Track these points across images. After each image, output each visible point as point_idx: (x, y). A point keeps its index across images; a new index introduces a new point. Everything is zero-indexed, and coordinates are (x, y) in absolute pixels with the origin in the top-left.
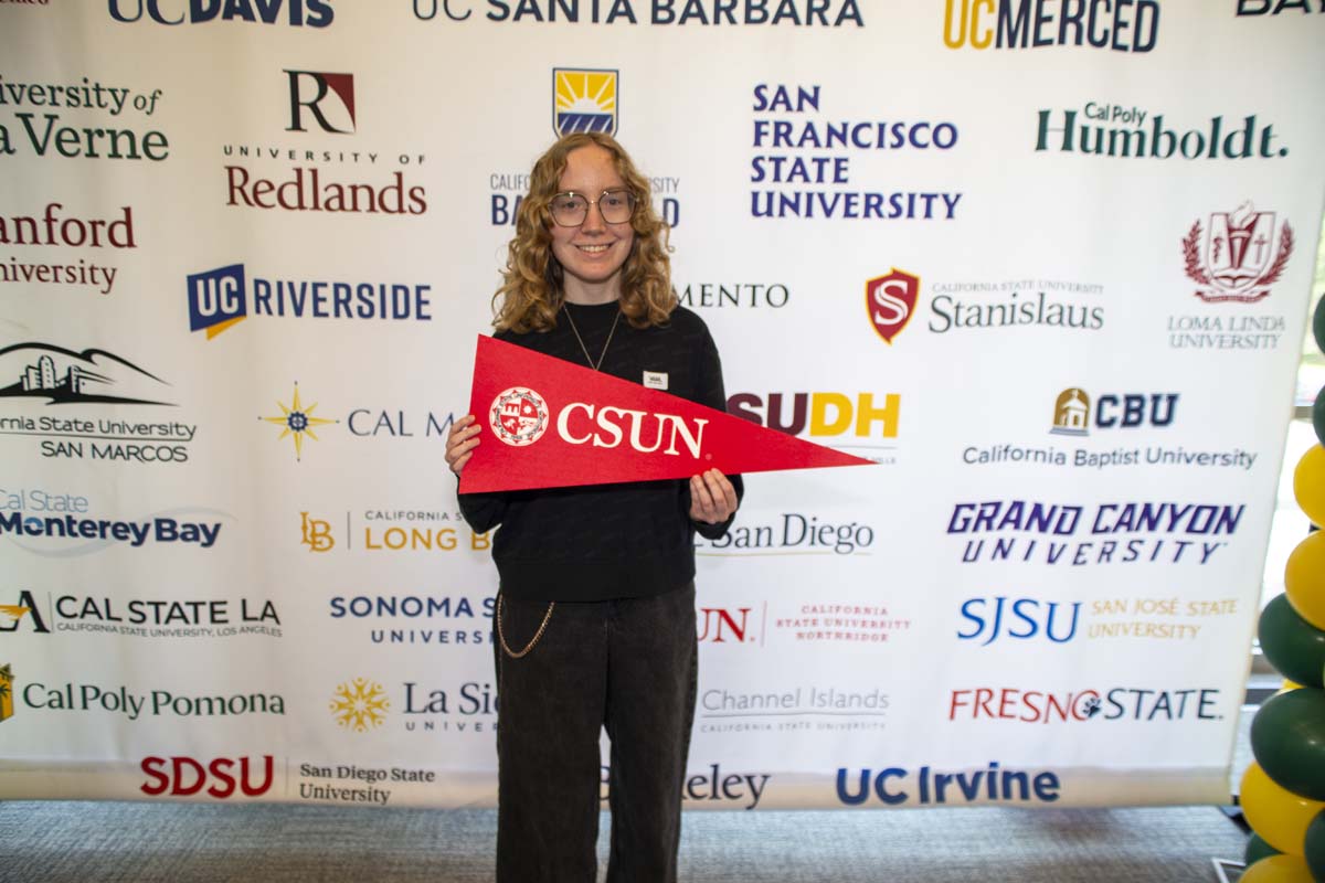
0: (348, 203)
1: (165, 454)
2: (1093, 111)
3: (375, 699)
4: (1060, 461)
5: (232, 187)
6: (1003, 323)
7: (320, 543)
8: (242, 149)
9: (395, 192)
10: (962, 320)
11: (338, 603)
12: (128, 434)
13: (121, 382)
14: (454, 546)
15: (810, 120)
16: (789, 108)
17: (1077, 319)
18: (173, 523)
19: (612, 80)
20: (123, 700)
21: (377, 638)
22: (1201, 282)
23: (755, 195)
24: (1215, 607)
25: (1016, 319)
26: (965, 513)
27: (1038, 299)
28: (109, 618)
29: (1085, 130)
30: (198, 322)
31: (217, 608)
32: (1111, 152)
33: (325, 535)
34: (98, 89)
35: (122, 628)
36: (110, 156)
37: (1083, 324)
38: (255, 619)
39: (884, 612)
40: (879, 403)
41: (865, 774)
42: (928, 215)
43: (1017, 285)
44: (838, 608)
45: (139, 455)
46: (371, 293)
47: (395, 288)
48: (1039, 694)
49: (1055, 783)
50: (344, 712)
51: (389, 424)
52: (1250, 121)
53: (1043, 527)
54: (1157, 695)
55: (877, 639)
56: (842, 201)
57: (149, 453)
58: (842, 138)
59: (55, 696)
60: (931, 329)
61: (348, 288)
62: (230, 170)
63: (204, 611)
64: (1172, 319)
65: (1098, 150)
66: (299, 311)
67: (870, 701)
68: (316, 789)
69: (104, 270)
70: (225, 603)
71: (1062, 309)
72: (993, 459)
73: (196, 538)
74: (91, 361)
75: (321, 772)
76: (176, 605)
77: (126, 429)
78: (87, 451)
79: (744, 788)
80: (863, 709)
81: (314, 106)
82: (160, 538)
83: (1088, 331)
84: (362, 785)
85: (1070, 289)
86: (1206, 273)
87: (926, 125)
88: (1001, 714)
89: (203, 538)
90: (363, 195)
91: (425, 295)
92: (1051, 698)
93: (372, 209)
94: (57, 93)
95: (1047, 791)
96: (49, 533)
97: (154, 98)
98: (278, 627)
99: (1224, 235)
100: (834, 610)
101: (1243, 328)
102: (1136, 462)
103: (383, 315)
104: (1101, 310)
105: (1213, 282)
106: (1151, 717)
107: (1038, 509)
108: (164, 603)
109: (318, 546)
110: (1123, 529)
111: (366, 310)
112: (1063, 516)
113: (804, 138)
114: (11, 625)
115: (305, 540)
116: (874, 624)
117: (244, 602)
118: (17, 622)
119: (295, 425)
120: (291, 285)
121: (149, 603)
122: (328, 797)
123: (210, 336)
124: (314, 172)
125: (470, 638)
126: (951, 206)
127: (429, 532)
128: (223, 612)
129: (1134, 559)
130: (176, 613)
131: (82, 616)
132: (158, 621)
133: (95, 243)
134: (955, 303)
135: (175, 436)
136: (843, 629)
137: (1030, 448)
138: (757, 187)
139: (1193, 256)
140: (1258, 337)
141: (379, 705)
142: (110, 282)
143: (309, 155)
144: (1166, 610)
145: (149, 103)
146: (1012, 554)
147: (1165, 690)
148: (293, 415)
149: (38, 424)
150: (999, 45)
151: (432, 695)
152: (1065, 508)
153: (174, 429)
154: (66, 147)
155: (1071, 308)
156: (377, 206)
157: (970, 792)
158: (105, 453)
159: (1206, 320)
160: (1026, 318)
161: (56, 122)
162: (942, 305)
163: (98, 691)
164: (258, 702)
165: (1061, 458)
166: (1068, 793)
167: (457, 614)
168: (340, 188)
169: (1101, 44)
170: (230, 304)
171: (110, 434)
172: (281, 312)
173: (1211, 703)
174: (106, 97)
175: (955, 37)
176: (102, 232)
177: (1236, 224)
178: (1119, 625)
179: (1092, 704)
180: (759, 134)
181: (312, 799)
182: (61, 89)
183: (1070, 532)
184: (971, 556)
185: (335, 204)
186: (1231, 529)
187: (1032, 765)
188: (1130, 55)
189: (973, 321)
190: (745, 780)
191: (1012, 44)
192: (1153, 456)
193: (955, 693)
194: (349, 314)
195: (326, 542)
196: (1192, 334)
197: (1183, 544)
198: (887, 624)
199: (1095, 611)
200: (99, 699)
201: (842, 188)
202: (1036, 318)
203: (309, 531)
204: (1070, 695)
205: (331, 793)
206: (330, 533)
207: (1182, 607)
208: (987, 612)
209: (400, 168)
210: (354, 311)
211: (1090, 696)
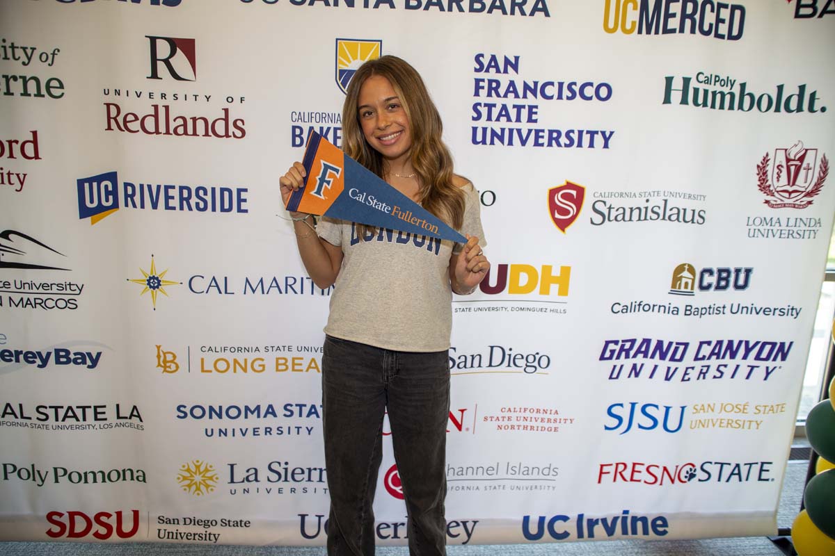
0: (190, 131)
1: (61, 304)
2: (701, 78)
3: (209, 474)
4: (675, 312)
5: (109, 118)
6: (639, 220)
7: (169, 367)
8: (116, 91)
9: (223, 122)
10: (612, 217)
11: (182, 409)
12: (35, 290)
13: (31, 254)
14: (263, 370)
15: (512, 79)
16: (498, 71)
17: (689, 218)
18: (68, 352)
19: (377, 47)
21: (209, 433)
22: (768, 195)
23: (475, 129)
25: (648, 218)
26: (612, 346)
27: (664, 202)
28: (22, 417)
29: (696, 91)
30: (85, 212)
31: (99, 410)
32: (713, 106)
33: (172, 361)
34: (13, 47)
35: (31, 424)
36: (22, 95)
37: (692, 221)
38: (126, 418)
39: (556, 412)
40: (556, 272)
41: (542, 519)
42: (591, 145)
43: (649, 194)
44: (525, 410)
45: (43, 305)
46: (206, 193)
47: (222, 190)
48: (657, 466)
49: (665, 524)
50: (187, 482)
51: (217, 286)
52: (802, 88)
53: (663, 357)
54: (733, 466)
55: (551, 430)
56: (533, 134)
57: (50, 303)
58: (534, 93)
60: (592, 223)
61: (189, 190)
62: (108, 105)
63: (90, 413)
64: (749, 218)
65: (705, 104)
66: (155, 206)
68: (169, 533)
69: (18, 175)
70: (105, 406)
71: (679, 210)
72: (631, 311)
73: (84, 362)
74: (8, 239)
75: (172, 522)
76: (70, 408)
77: (33, 285)
78: (6, 301)
79: (460, 529)
80: (541, 476)
81: (167, 62)
82: (58, 362)
83: (695, 225)
84: (200, 530)
85: (684, 197)
86: (771, 188)
87: (591, 84)
88: (632, 480)
89: (89, 363)
90: (200, 124)
91: (243, 195)
92: (665, 469)
93: (207, 134)
95: (661, 529)
97: (54, 54)
98: (141, 424)
99: (784, 164)
100: (523, 410)
101: (795, 226)
102: (724, 313)
103: (214, 209)
104: (704, 212)
105: (776, 194)
106: (728, 481)
107: (660, 343)
108: (62, 407)
109: (168, 369)
110: (714, 357)
111: (202, 205)
112: (676, 349)
113: (508, 91)
115: (159, 365)
116: (549, 420)
117: (118, 406)
119: (152, 285)
120: (149, 187)
121: (50, 407)
122: (177, 538)
123: (93, 223)
124: (167, 108)
125: (274, 431)
126: (606, 140)
127: (246, 360)
128: (104, 413)
129: (721, 377)
130: (70, 414)
131: (4, 416)
132: (57, 420)
133: (11, 156)
134: (608, 206)
135: (69, 291)
136: (528, 423)
137: (656, 304)
138: (475, 124)
139: (763, 177)
140: (805, 231)
141: (211, 478)
142: (22, 183)
143: (163, 96)
144: (740, 410)
145: (50, 58)
146: (641, 375)
147: (738, 462)
148: (151, 278)
150: (640, 32)
151: (248, 471)
152: (677, 344)
153: (68, 286)
155: (685, 210)
156: (210, 133)
157: (610, 531)
158: (19, 303)
159: (771, 219)
160: (655, 216)
162: (599, 206)
163: (15, 467)
164: (128, 474)
166: (674, 531)
167: (265, 416)
168: (184, 119)
169: (707, 33)
170: (107, 200)
171: (22, 290)
172: (143, 206)
173: (768, 471)
174: (19, 53)
175: (611, 25)
176: (16, 148)
177: (792, 157)
178: (709, 420)
179: (690, 472)
180: (478, 88)
181: (165, 540)
183: (681, 360)
184: (615, 375)
185: (181, 130)
186: (783, 359)
187: (651, 512)
188: (726, 41)
189: (620, 218)
190: (461, 524)
191: (648, 32)
192: (735, 310)
193: (602, 466)
194: (190, 209)
195: (173, 367)
196: (761, 228)
197: (752, 367)
198: (558, 421)
199: (695, 411)
200: (16, 473)
201: (533, 126)
202: (661, 217)
203: (162, 359)
204: (677, 467)
205: (179, 535)
206: (175, 361)
207: (751, 409)
208: (624, 413)
209: (227, 105)
210: (193, 206)
211: (691, 467)
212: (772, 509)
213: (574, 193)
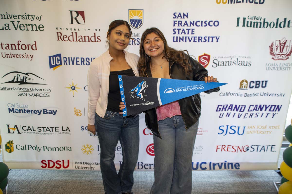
0: (84, 40)
1: (45, 95)
2: (250, 18)
5: (58, 37)
6: (229, 65)
8: (60, 28)
9: (94, 37)
10: (220, 65)
11: (83, 127)
12: (37, 91)
13: (35, 80)
15: (186, 20)
16: (181, 18)
17: (245, 64)
18: (47, 110)
19: (142, 12)
20: (37, 148)
21: (91, 135)
22: (273, 56)
23: (174, 37)
24: (275, 127)
25: (232, 64)
26: (220, 107)
27: (237, 59)
28: (33, 131)
29: (248, 22)
30: (51, 66)
31: (57, 128)
32: (254, 27)
33: (79, 113)
34: (28, 15)
35: (36, 133)
36: (31, 30)
37: (247, 65)
38: (65, 131)
39: (202, 129)
41: (198, 163)
42: (212, 41)
43: (232, 57)
45: (39, 96)
46: (89, 60)
48: (236, 146)
49: (239, 165)
50: (84, 151)
52: (285, 19)
53: (237, 110)
54: (262, 146)
55: (200, 135)
56: (193, 38)
57: (41, 95)
58: (193, 24)
59: (22, 147)
60: (213, 67)
61: (84, 59)
62: (58, 33)
63: (54, 129)
64: (266, 64)
65: (251, 26)
66: (73, 64)
67: (199, 148)
68: (79, 167)
70: (58, 127)
71: (242, 62)
73: (52, 113)
74: (28, 75)
75: (80, 163)
76: (48, 128)
77: (36, 90)
78: (28, 95)
80: (197, 150)
81: (76, 18)
82: (44, 113)
83: (248, 67)
84: (88, 166)
85: (244, 57)
86: (274, 54)
87: (212, 21)
88: (227, 151)
89: (53, 113)
90: (87, 38)
92: (238, 147)
93: (89, 41)
94: (19, 16)
95: (237, 167)
96: (20, 112)
97: (41, 17)
98: (70, 132)
99: (279, 45)
101: (283, 66)
102: (258, 96)
104: (251, 62)
105: (276, 56)
106: (260, 151)
107: (236, 106)
108: (45, 127)
109: (78, 115)
110: (255, 110)
111: (88, 63)
112: (242, 108)
113: (185, 24)
114: (13, 132)
115: (75, 114)
116: (200, 131)
118: (14, 131)
119: (73, 89)
120: (71, 58)
121: (42, 127)
122: (81, 168)
123: (54, 70)
124: (76, 33)
126: (217, 39)
128: (58, 129)
129: (257, 117)
130: (48, 129)
131: (28, 130)
132: (44, 131)
133: (29, 49)
134: (218, 61)
135: (47, 91)
137: (234, 93)
139: (272, 50)
140: (286, 68)
141: (92, 149)
142: (32, 58)
143: (75, 29)
144: (264, 128)
145: (39, 18)
146: (230, 116)
147: (264, 145)
148: (72, 87)
149: (17, 89)
150: (228, 3)
152: (242, 106)
153: (47, 90)
154: (22, 28)
155: (244, 62)
156: (90, 41)
157: (220, 167)
158: (32, 95)
159: (274, 64)
160: (234, 64)
161: (19, 23)
162: (215, 61)
163: (31, 146)
164: (66, 148)
165: (241, 95)
166: (242, 168)
168: (82, 37)
169: (252, 2)
170: (58, 62)
171: (33, 91)
172: (69, 64)
173: (274, 148)
174: (30, 17)
175: (219, 1)
176: (30, 47)
177: (281, 43)
178: (253, 131)
179: (247, 148)
180: (175, 24)
182: (20, 15)
183: (243, 111)
184: (221, 116)
185: (81, 40)
186: (279, 110)
187: (234, 161)
188: (258, 4)
189: (222, 65)
191: (231, 3)
193: (217, 146)
194: (84, 65)
195: (80, 114)
196: (271, 67)
197: (268, 114)
198: (203, 131)
199: (248, 128)
200: (32, 148)
201: (193, 36)
202: (236, 64)
203: (76, 112)
204: (243, 146)
205: (82, 168)
206: (81, 112)
207: (268, 127)
208: (224, 129)
209: (95, 32)
210: (85, 64)
211: (247, 146)
212: (276, 161)
213: (207, 57)
